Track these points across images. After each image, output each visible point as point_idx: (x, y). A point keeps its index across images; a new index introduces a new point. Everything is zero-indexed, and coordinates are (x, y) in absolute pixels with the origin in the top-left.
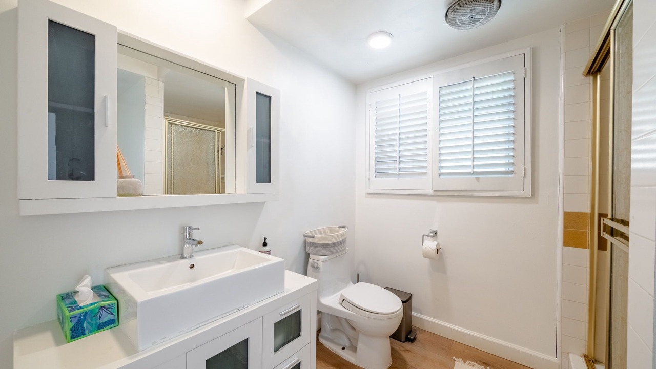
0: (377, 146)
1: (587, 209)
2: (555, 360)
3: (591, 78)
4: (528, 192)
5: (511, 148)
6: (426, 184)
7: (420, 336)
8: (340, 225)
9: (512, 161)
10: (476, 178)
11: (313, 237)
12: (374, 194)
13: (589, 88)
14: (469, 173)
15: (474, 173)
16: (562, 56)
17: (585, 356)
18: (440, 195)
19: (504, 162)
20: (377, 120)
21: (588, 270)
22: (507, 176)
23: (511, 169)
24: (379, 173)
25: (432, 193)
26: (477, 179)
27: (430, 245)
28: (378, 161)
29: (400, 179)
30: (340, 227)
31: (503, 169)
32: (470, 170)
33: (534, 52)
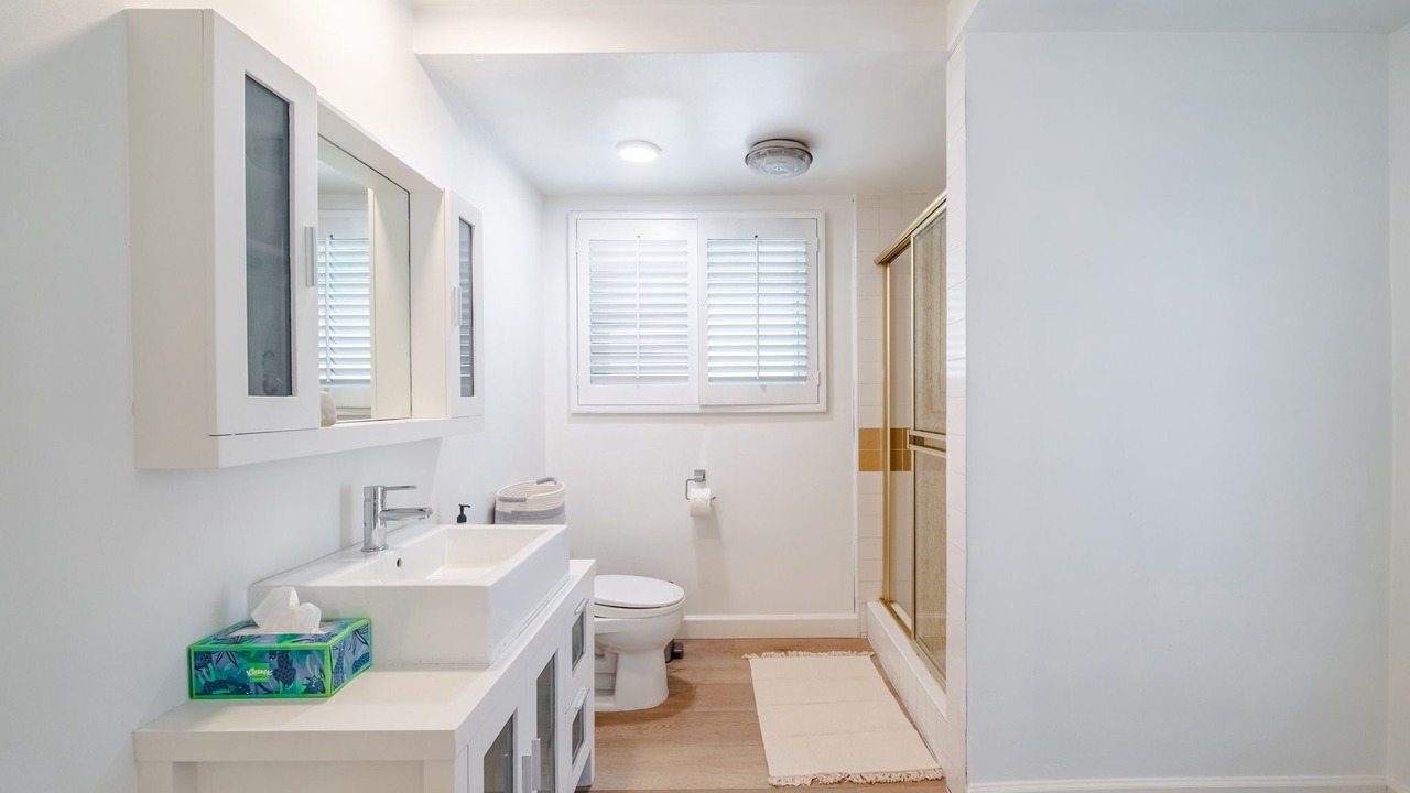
0: (594, 324)
1: (880, 425)
2: (854, 616)
3: (881, 268)
4: (822, 407)
5: (802, 346)
6: (688, 396)
7: (687, 648)
8: (540, 478)
9: (804, 363)
10: (762, 386)
11: (524, 500)
12: (588, 414)
13: (879, 278)
14: (754, 379)
15: (762, 379)
16: (855, 233)
17: (882, 599)
18: (711, 412)
19: (791, 363)
20: (592, 274)
21: (881, 497)
22: (796, 383)
23: (803, 374)
24: (598, 375)
25: (697, 409)
26: (764, 387)
27: (700, 494)
28: (596, 352)
29: (642, 386)
30: (539, 483)
31: (791, 374)
32: (754, 374)
33: (827, 218)
